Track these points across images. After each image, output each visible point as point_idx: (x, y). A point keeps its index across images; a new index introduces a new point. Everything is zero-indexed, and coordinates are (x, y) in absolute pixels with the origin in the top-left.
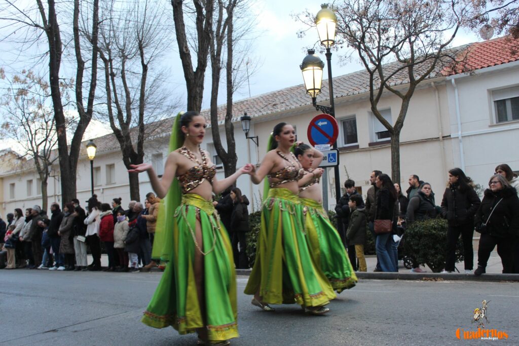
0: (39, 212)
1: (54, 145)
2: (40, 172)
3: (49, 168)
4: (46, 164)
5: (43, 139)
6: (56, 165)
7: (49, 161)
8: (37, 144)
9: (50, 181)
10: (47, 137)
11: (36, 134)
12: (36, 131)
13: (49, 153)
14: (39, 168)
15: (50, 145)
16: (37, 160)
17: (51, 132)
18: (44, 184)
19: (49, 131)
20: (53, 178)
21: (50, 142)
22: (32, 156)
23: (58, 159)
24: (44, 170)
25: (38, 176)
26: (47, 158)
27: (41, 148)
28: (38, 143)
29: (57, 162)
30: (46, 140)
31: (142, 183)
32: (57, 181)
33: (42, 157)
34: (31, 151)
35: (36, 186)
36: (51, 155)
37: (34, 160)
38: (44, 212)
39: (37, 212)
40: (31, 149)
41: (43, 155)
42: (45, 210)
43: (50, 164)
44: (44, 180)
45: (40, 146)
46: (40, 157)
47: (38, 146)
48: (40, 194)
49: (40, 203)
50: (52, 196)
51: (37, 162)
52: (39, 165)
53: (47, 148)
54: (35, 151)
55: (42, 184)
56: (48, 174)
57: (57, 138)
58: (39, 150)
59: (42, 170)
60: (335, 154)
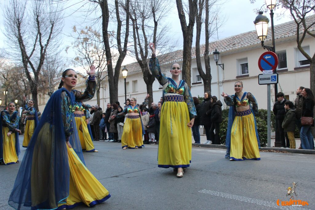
3: (101, 82)
4: (99, 81)
5: (97, 66)
6: (105, 81)
10: (100, 65)
11: (93, 63)
12: (93, 61)
13: (100, 74)
15: (101, 69)
17: (102, 62)
18: (98, 92)
19: (100, 61)
20: (102, 88)
21: (101, 68)
23: (107, 77)
24: (98, 84)
26: (100, 77)
30: (99, 67)
32: (104, 90)
39: (97, 108)
41: (97, 76)
43: (101, 80)
44: (98, 90)
50: (102, 99)
53: (99, 71)
60: (276, 76)
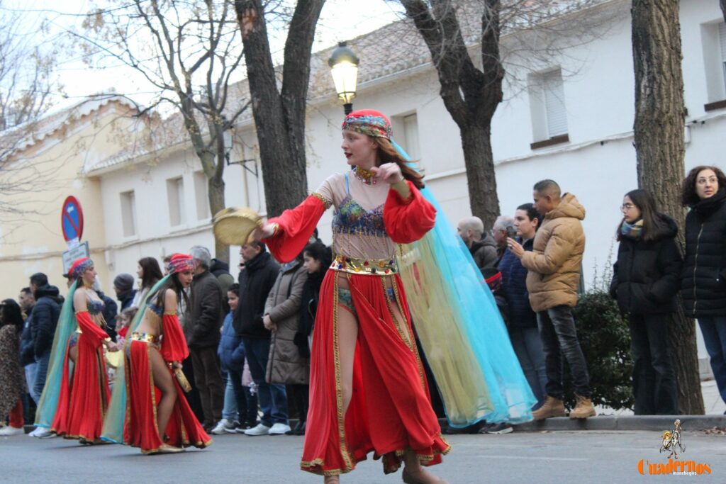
0: (209, 264)
1: (234, 67)
2: (202, 153)
3: (227, 137)
4: (216, 126)
5: (204, 52)
6: (247, 129)
7: (224, 118)
8: (187, 70)
9: (231, 175)
10: (214, 44)
11: (180, 38)
12: (181, 28)
13: (222, 94)
14: (196, 138)
15: (225, 68)
16: (191, 114)
18: (216, 184)
19: (216, 26)
20: (240, 167)
21: (223, 60)
22: (176, 104)
23: (249, 110)
24: (211, 144)
25: (197, 165)
26: (218, 106)
27: (199, 79)
28: (189, 65)
29: (247, 119)
30: (210, 54)
31: (505, 163)
32: (251, 176)
33: (204, 105)
34: (172, 89)
35: (193, 194)
36: (229, 99)
37: (182, 116)
38: (220, 266)
39: (203, 265)
40: (172, 84)
41: (206, 101)
42: (222, 259)
43: (229, 125)
44: (213, 173)
45: (195, 74)
46: (197, 106)
47: (188, 74)
48: (206, 217)
49: (208, 244)
51: (190, 123)
52: (196, 130)
53: (214, 80)
54: (184, 90)
55: (210, 184)
56: (223, 156)
57: (241, 47)
58: (195, 88)
59: (206, 144)
